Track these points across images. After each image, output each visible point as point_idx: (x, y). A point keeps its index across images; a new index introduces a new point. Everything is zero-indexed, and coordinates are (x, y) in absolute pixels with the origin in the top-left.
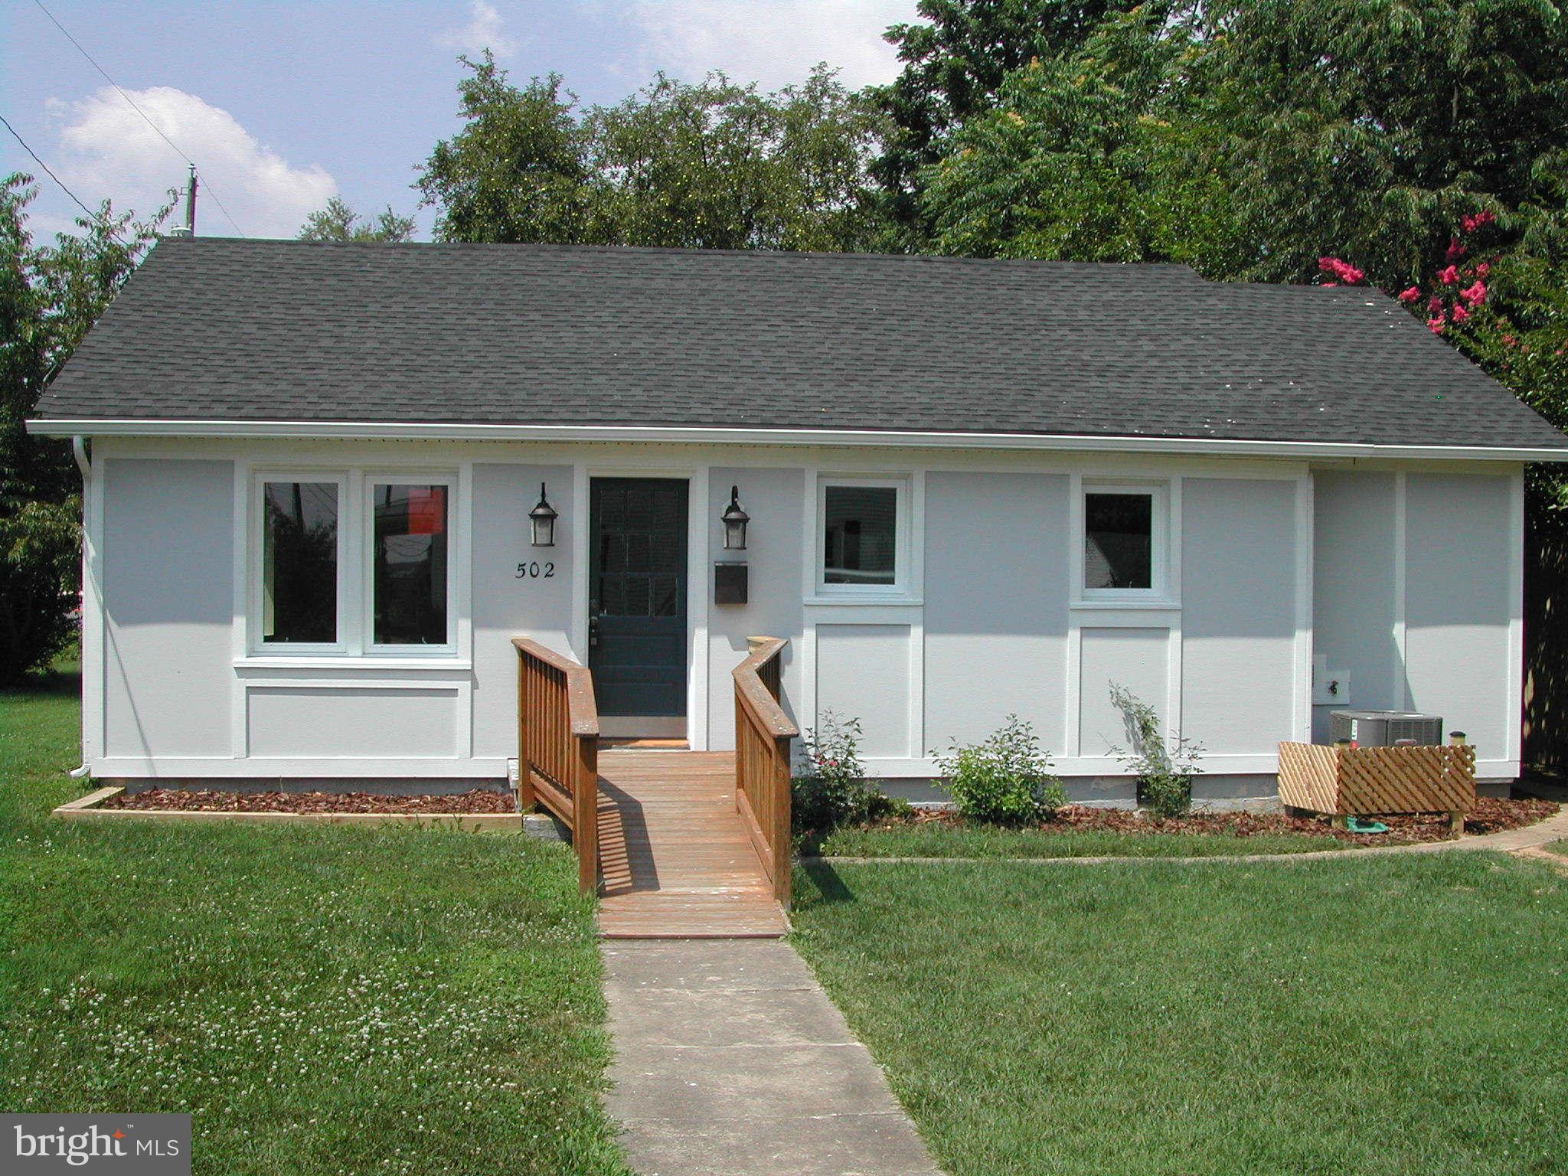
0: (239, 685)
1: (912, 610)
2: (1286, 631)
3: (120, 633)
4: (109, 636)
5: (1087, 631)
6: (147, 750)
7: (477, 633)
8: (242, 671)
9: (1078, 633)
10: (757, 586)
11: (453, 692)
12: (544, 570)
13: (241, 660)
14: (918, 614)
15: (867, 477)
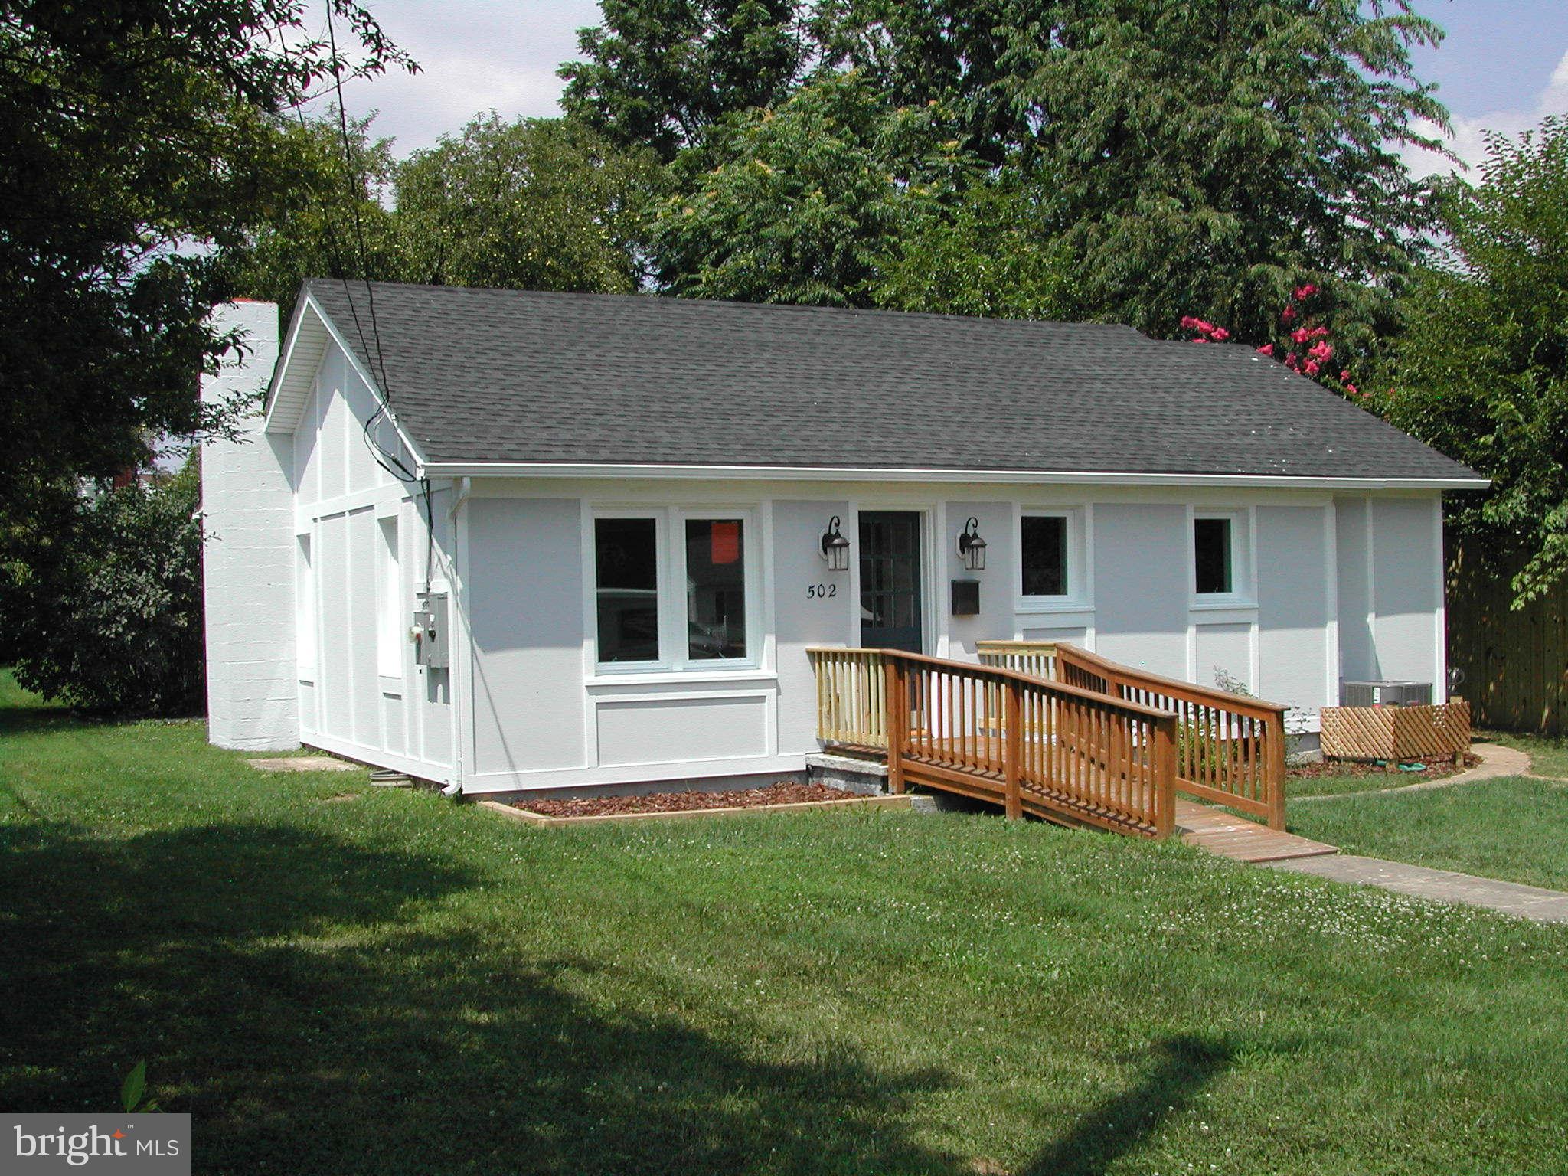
0: (589, 702)
1: (1087, 616)
2: (1320, 623)
3: (485, 659)
4: (475, 663)
5: (1201, 628)
6: (513, 767)
7: (779, 647)
8: (592, 689)
9: (1194, 630)
10: (986, 598)
11: (762, 699)
12: (828, 591)
13: (590, 679)
14: (1091, 618)
15: (1039, 508)
